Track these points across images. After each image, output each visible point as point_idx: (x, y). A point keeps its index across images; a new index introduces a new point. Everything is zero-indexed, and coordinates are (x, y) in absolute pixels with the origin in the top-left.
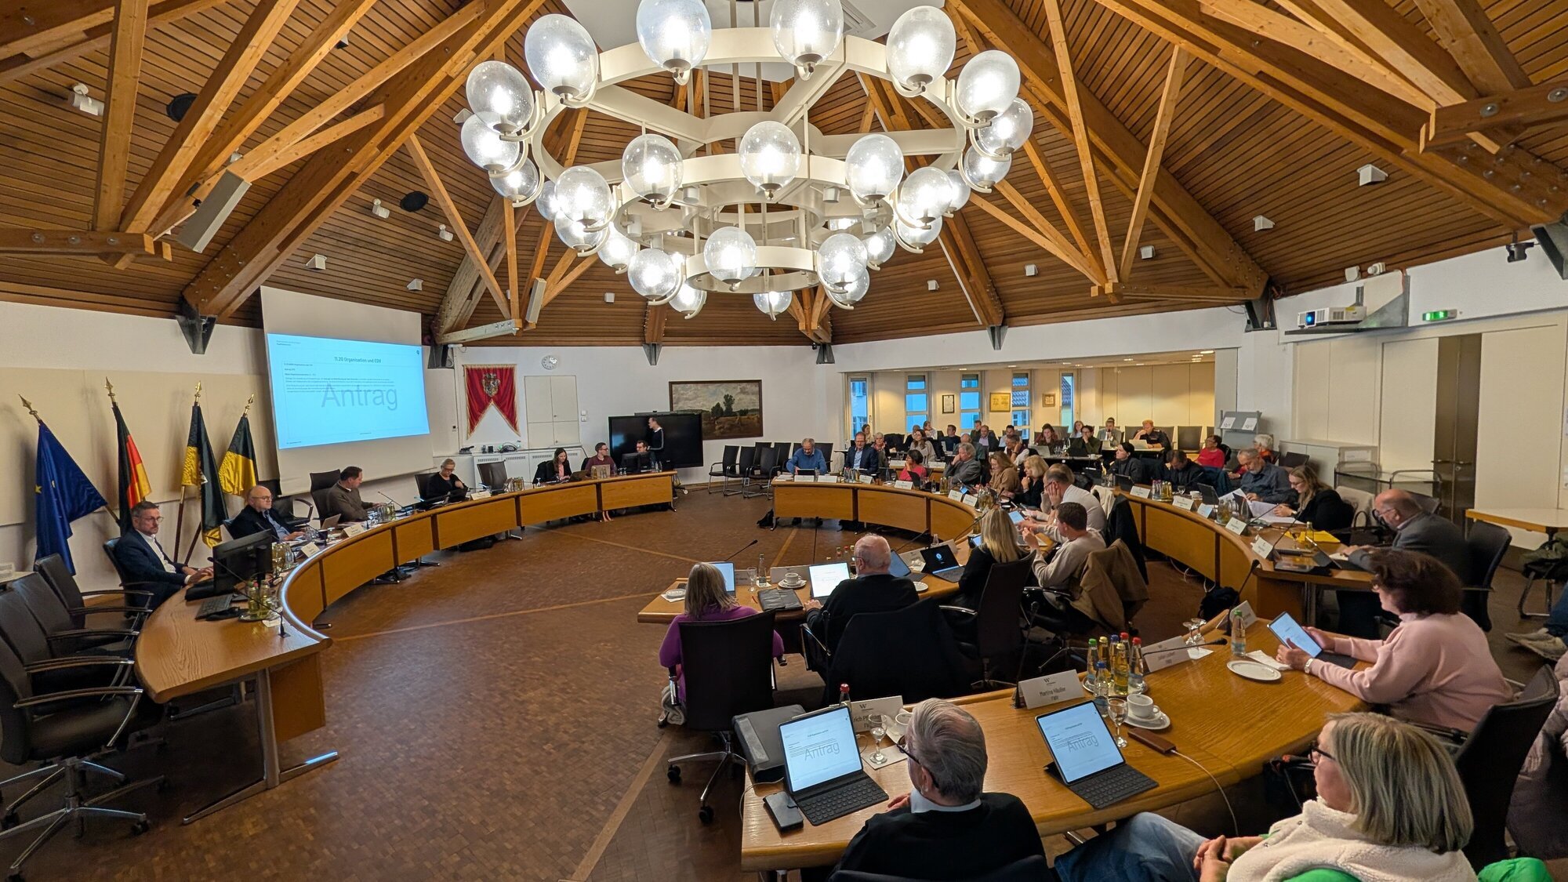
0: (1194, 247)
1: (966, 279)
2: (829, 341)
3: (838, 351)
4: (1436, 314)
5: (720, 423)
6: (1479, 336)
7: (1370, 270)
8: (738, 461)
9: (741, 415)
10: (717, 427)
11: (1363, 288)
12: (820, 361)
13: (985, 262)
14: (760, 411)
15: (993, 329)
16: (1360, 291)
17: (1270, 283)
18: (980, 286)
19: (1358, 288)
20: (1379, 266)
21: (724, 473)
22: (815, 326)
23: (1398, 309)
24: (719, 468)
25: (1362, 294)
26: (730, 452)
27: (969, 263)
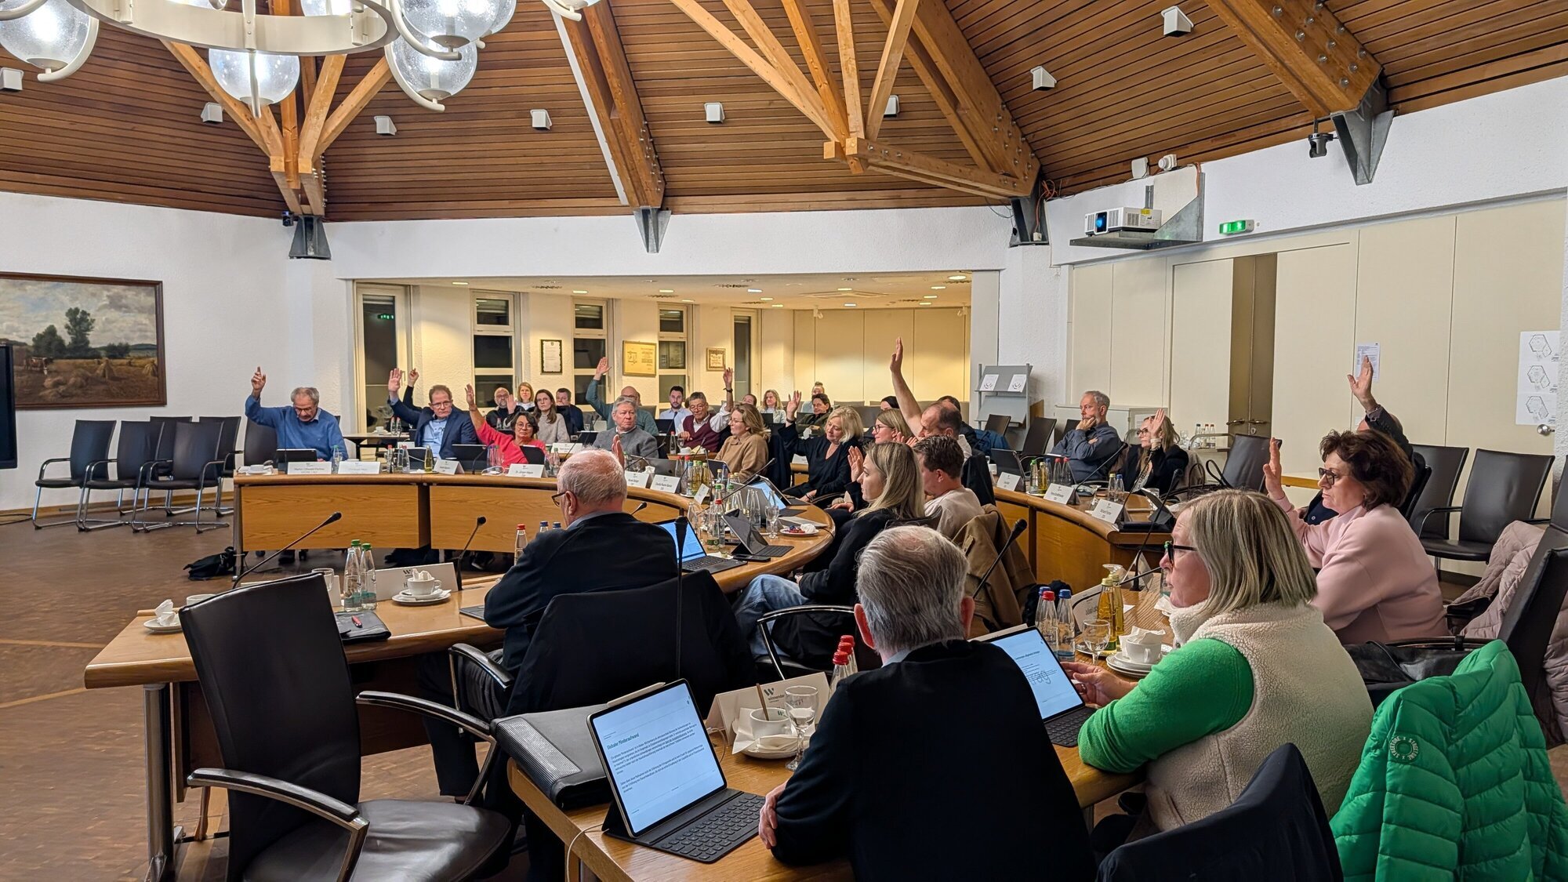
0: (954, 102)
1: (604, 113)
2: (322, 212)
3: (337, 234)
4: (1233, 224)
5: (57, 372)
6: (1273, 256)
7: (1161, 164)
8: (113, 452)
9: (111, 357)
10: (48, 382)
11: (1152, 187)
12: (298, 253)
13: (639, 88)
14: (159, 349)
15: (645, 213)
16: (1149, 191)
17: (1041, 176)
18: (630, 132)
19: (1147, 187)
20: (1170, 159)
21: (78, 479)
22: (306, 166)
23: (1193, 217)
24: (63, 472)
25: (1152, 196)
26: (92, 438)
27: (614, 82)
